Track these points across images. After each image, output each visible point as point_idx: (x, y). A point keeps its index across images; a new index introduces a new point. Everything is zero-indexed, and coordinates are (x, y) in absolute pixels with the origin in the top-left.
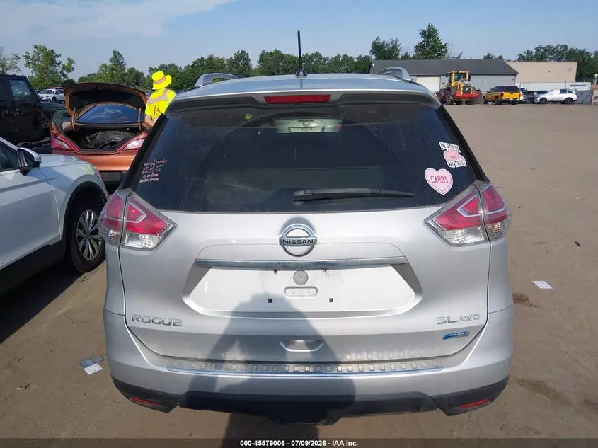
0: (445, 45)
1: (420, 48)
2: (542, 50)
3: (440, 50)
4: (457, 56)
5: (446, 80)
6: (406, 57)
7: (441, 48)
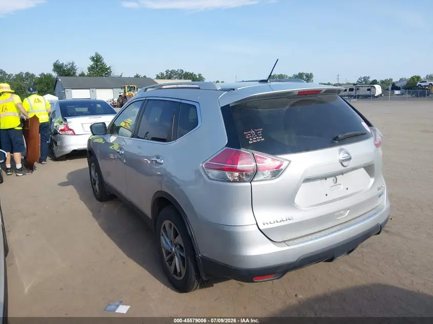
0: (110, 67)
1: (91, 69)
2: (169, 72)
3: (107, 71)
4: (119, 75)
5: (122, 91)
6: (82, 75)
7: (107, 69)
